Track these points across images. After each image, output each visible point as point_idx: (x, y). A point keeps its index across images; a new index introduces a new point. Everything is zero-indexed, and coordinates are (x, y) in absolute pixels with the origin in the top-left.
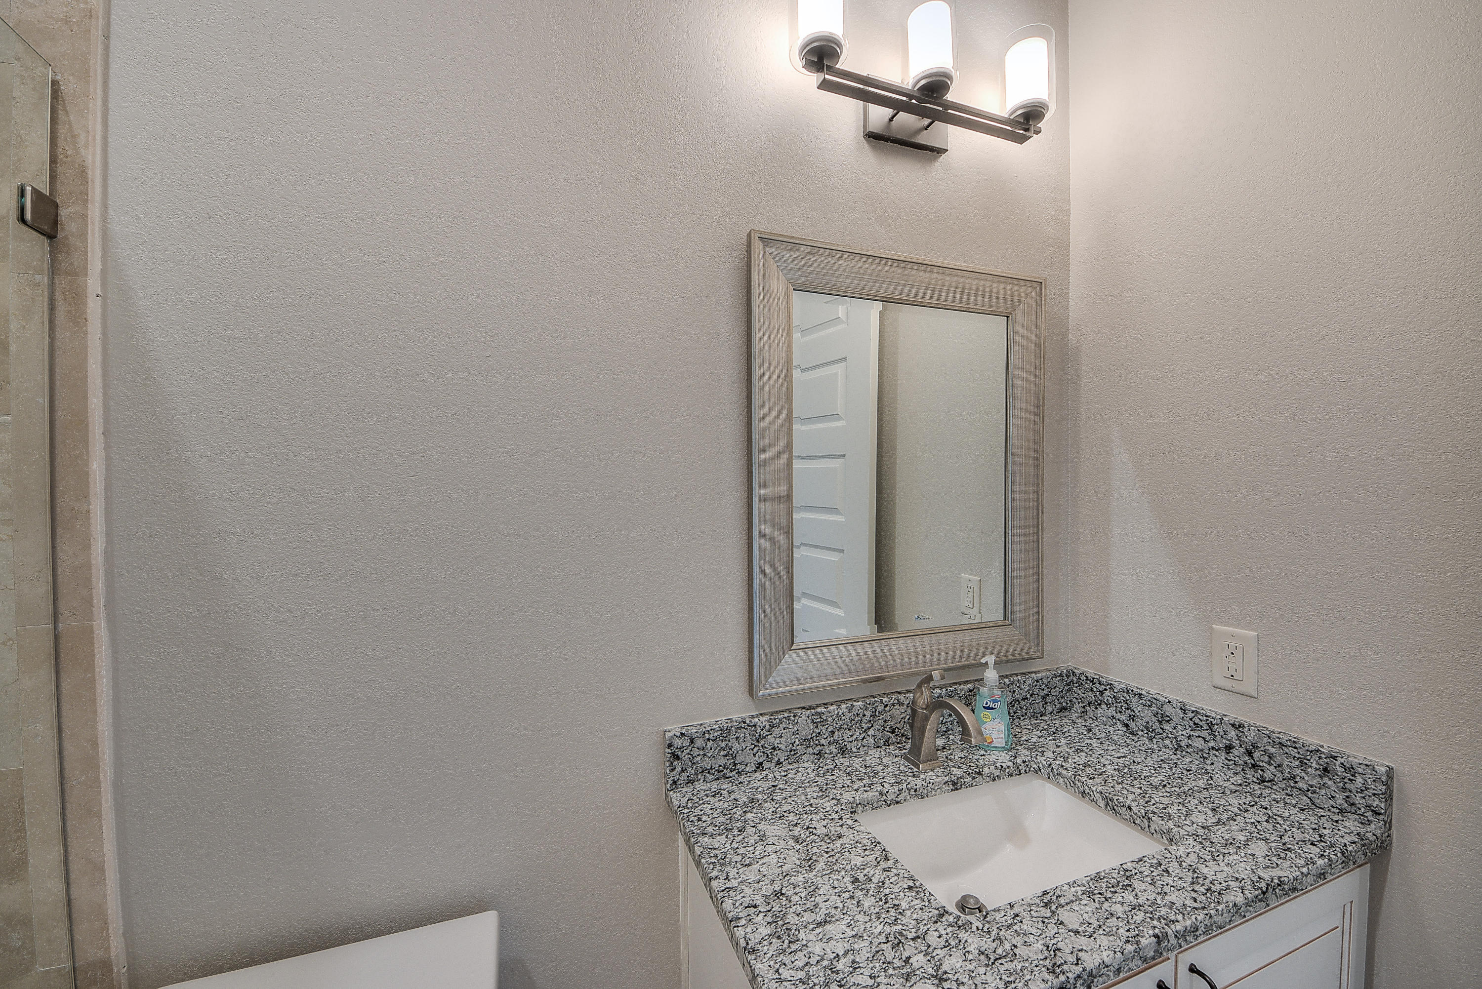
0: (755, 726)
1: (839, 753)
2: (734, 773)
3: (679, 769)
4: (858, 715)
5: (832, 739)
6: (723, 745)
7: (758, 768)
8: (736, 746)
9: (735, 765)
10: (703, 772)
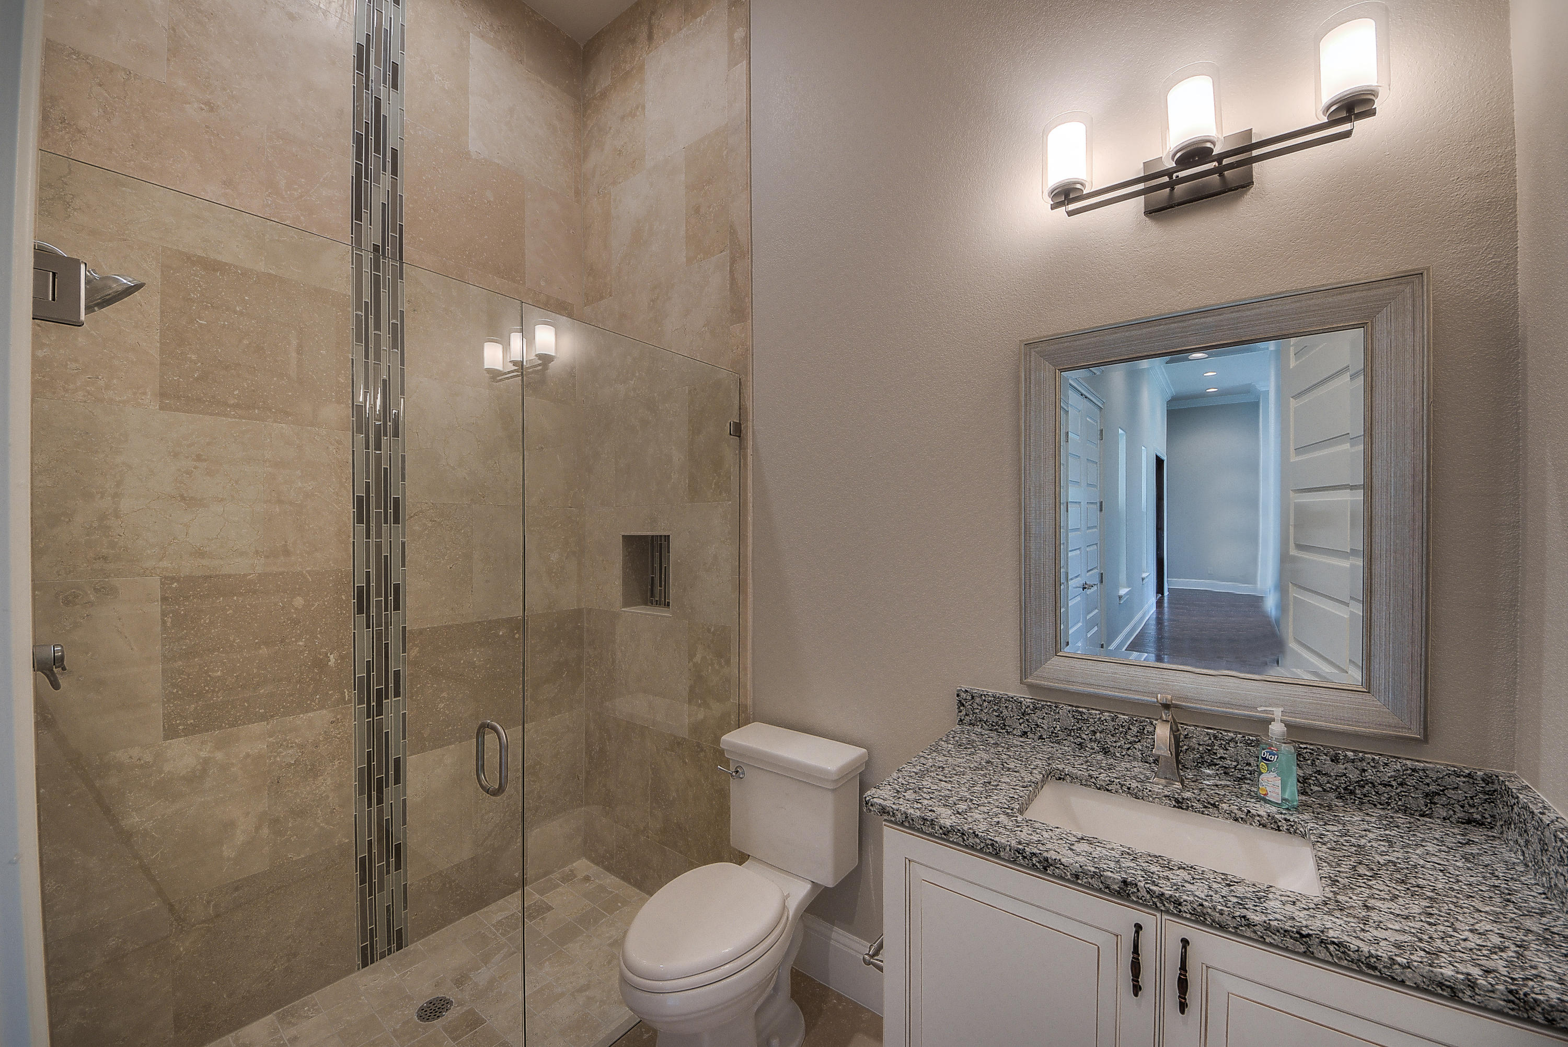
0: (1021, 703)
1: (1101, 752)
2: (1004, 731)
3: (964, 713)
4: (1122, 726)
5: (1093, 737)
6: (996, 708)
7: (1024, 735)
8: (1005, 712)
9: (1005, 725)
10: (980, 721)
